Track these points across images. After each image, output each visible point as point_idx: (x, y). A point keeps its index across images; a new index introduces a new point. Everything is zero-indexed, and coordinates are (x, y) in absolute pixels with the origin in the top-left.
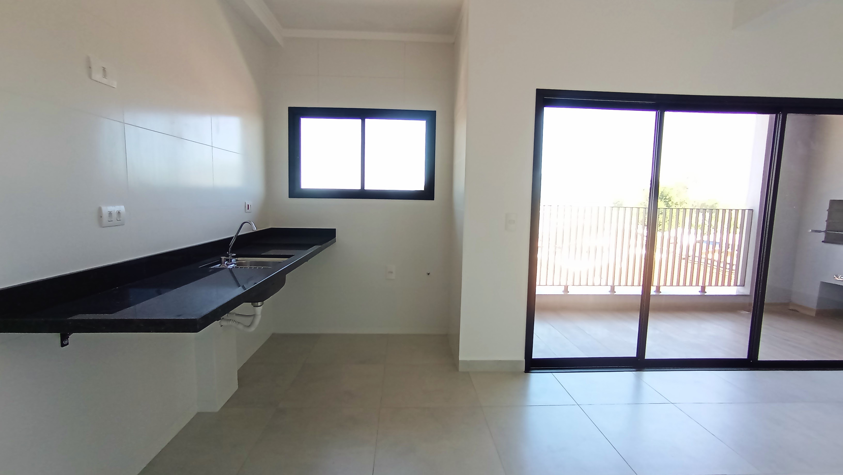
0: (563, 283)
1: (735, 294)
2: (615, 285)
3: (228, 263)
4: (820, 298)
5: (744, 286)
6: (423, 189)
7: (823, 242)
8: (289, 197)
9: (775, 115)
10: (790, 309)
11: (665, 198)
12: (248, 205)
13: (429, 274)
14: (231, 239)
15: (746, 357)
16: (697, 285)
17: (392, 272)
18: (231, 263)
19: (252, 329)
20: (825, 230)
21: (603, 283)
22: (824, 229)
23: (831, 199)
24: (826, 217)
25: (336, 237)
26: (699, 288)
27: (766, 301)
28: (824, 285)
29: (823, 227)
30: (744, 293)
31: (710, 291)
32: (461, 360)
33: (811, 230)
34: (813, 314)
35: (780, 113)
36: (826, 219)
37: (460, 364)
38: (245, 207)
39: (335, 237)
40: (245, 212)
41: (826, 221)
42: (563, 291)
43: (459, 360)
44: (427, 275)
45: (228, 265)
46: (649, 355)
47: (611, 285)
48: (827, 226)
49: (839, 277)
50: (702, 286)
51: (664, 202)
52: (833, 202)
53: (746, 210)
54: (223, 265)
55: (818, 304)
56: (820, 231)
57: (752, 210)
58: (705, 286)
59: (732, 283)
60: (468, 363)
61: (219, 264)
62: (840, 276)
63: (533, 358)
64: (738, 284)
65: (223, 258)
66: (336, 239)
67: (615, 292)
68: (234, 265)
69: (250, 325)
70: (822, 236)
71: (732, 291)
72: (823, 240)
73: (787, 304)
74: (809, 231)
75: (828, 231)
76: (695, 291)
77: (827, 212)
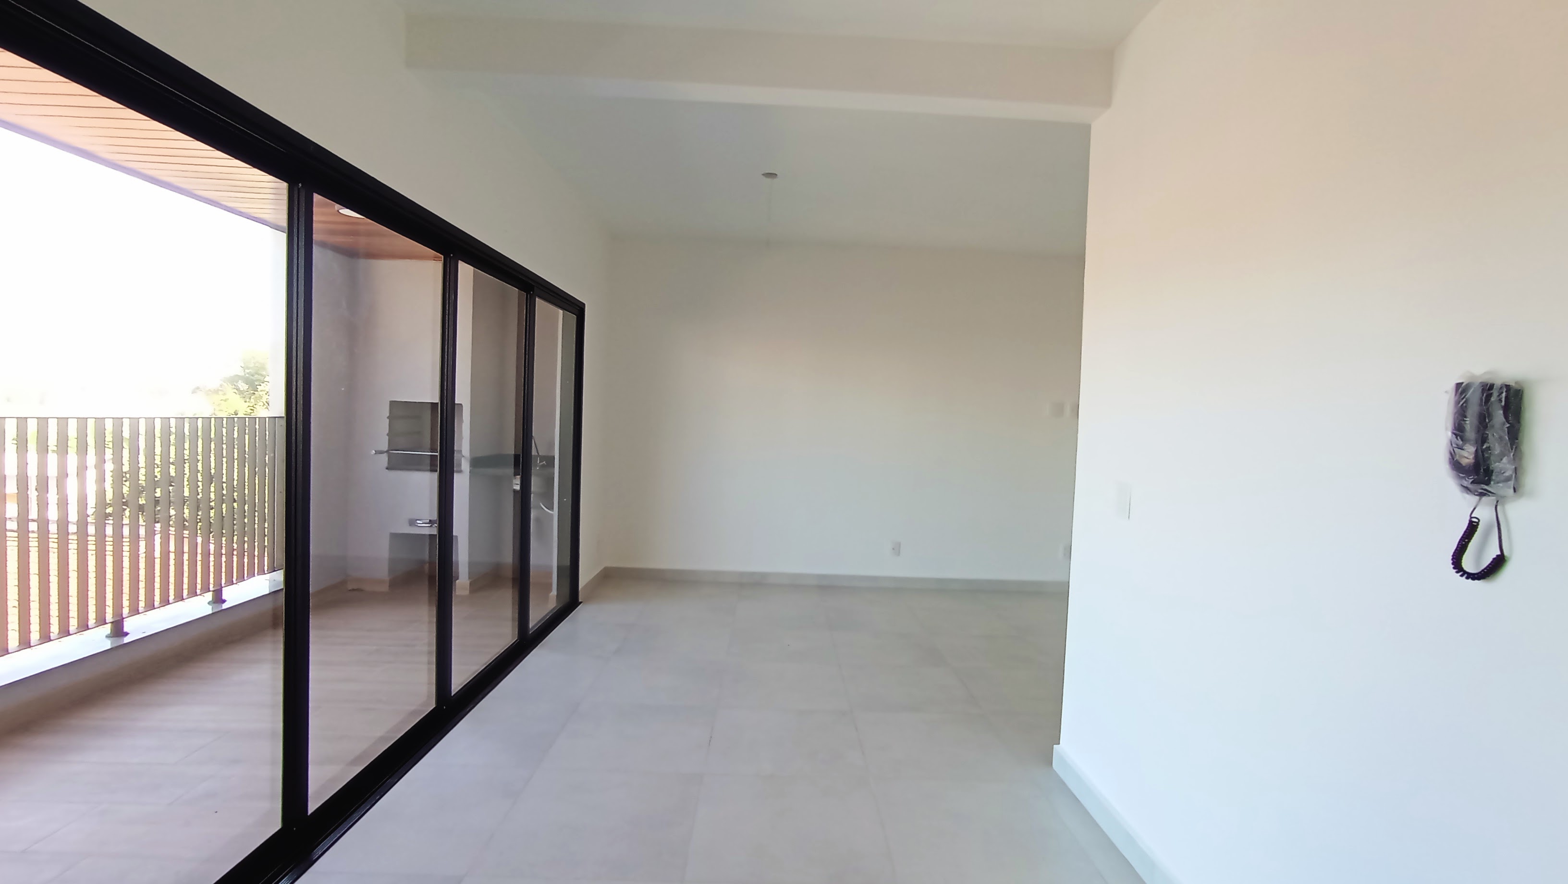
4: (392, 561)
7: (387, 468)
10: (350, 588)
20: (386, 449)
23: (391, 400)
24: (387, 429)
27: (313, 587)
28: (397, 538)
29: (385, 444)
33: (374, 452)
34: (385, 588)
41: (388, 435)
48: (390, 442)
52: (393, 404)
55: (391, 570)
70: (384, 458)
72: (386, 465)
73: (343, 583)
74: (372, 453)
75: (392, 450)
77: (388, 420)
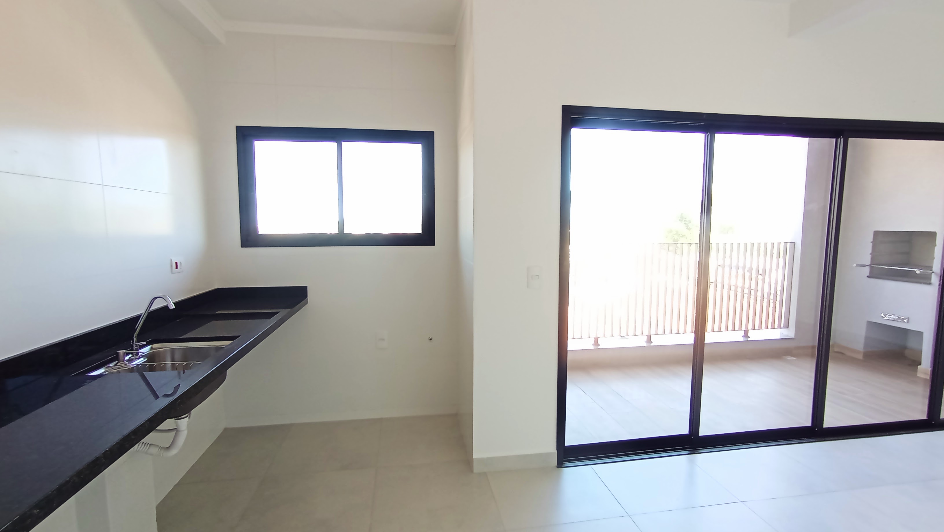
0: (593, 335)
1: (779, 338)
2: (651, 334)
3: (133, 358)
4: (867, 338)
5: (788, 328)
6: (420, 231)
7: (868, 277)
8: (241, 247)
9: (835, 139)
10: (835, 351)
11: (685, 220)
12: (176, 263)
13: (431, 339)
14: (138, 317)
15: (809, 424)
16: (740, 329)
17: (383, 340)
18: (138, 357)
19: (174, 452)
21: (638, 332)
22: (868, 262)
23: (875, 230)
24: (870, 250)
25: (308, 297)
26: (742, 333)
28: (872, 325)
29: (867, 260)
30: (789, 336)
31: (754, 336)
32: (475, 458)
33: (855, 265)
34: (860, 357)
35: (841, 137)
36: (870, 251)
37: (475, 464)
38: (171, 266)
39: (306, 296)
40: (172, 273)
41: (871, 254)
42: (593, 345)
43: (474, 457)
44: (430, 340)
45: (130, 360)
46: (704, 431)
47: (647, 335)
48: (872, 259)
49: (887, 316)
50: (744, 331)
51: (685, 224)
52: (877, 234)
53: (788, 243)
54: (122, 362)
55: (866, 345)
56: (865, 265)
57: (794, 242)
58: (748, 330)
59: (776, 326)
60: (483, 461)
61: (116, 361)
62: (888, 314)
63: (566, 445)
64: (782, 326)
65: (121, 352)
66: (307, 299)
67: (652, 342)
68: (142, 359)
69: (169, 447)
70: (866, 271)
71: (776, 334)
72: (868, 275)
74: (854, 266)
75: (872, 265)
76: (738, 336)
77: (871, 244)
